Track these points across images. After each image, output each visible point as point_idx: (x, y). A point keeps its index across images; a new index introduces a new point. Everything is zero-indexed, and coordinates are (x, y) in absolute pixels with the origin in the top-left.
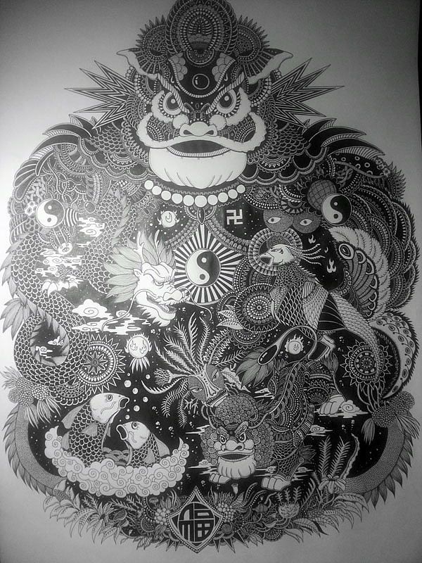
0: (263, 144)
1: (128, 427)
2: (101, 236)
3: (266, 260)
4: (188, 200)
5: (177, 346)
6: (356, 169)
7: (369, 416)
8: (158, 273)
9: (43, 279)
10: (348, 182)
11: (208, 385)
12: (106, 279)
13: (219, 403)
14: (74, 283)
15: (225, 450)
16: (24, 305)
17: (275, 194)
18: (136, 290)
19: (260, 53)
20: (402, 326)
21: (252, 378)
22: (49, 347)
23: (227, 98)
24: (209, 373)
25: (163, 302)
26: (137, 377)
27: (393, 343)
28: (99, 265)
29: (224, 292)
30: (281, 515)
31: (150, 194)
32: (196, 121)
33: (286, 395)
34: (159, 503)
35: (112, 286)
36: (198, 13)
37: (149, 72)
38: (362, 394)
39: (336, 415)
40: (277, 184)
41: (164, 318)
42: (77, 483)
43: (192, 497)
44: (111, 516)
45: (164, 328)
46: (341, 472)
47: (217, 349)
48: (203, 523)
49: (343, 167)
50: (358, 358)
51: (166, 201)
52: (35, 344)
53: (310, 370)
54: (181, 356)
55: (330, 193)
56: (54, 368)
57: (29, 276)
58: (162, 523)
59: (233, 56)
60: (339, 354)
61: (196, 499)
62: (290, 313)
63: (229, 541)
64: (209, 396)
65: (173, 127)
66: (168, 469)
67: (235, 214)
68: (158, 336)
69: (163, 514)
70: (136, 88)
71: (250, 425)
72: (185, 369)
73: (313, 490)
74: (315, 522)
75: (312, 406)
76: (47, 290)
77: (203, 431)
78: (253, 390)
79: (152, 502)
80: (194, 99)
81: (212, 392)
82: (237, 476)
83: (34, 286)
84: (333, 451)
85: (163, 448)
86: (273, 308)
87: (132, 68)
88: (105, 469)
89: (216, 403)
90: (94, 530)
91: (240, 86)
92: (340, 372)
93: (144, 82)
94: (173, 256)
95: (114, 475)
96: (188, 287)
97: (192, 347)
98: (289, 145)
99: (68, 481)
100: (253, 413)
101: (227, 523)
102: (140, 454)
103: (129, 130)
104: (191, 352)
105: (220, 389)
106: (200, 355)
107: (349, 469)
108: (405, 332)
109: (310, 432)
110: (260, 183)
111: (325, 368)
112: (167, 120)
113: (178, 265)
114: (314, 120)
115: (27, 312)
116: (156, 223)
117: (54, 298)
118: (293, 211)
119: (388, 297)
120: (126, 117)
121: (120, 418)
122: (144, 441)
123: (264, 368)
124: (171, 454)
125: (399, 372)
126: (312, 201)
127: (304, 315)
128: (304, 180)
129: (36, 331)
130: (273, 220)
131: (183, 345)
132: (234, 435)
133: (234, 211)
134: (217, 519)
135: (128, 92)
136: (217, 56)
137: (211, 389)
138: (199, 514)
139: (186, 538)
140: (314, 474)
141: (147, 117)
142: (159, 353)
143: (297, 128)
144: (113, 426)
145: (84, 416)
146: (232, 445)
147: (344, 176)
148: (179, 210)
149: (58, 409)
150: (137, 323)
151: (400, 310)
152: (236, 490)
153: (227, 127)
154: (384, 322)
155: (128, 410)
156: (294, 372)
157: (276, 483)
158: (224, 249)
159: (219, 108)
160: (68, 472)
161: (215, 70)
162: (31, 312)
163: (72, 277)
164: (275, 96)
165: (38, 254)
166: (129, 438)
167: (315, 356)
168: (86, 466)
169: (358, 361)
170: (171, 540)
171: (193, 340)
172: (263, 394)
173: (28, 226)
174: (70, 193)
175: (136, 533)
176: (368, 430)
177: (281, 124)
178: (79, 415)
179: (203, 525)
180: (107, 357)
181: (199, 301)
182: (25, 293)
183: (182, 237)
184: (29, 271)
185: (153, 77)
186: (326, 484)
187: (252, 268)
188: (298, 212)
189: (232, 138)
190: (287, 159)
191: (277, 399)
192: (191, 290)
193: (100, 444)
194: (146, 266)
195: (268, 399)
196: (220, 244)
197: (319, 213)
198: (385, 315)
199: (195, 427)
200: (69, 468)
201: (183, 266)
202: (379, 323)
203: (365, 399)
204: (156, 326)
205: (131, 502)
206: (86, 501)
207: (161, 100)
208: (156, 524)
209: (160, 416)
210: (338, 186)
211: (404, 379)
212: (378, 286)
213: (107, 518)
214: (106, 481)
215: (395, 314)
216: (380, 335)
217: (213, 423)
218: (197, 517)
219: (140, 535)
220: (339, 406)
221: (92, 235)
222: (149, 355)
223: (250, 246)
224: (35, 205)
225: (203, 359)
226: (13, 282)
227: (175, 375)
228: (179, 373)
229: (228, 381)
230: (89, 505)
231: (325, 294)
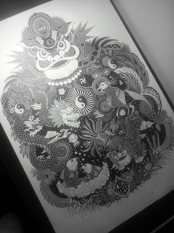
0: (80, 53)
1: (83, 167)
2: (42, 108)
3: (100, 90)
4: (65, 82)
5: (86, 132)
6: (113, 49)
7: (156, 123)
8: (67, 111)
9: (29, 132)
10: (112, 54)
11: (102, 139)
12: (51, 122)
14: (40, 128)
15: (118, 157)
16: (26, 145)
17: (92, 67)
18: (63, 120)
19: (64, 26)
20: (151, 90)
21: (115, 130)
22: (43, 155)
23: (61, 44)
24: (101, 135)
25: (74, 120)
26: (78, 149)
27: (151, 97)
28: (46, 118)
29: (92, 107)
30: (147, 169)
31: (51, 86)
32: (55, 56)
33: (128, 129)
34: (107, 188)
35: (54, 123)
36: (38, 21)
37: (31, 47)
38: (150, 117)
39: (146, 128)
40: (91, 64)
41: (77, 125)
42: (76, 196)
43: (116, 180)
44: (93, 202)
45: (78, 128)
46: (157, 145)
47: (99, 126)
48: (124, 186)
49: (108, 50)
50: (143, 107)
51: (58, 86)
52: (37, 156)
53: (131, 118)
54: (89, 134)
55: (109, 60)
56: (48, 161)
57: (23, 134)
58: (111, 194)
59: (56, 30)
60: (137, 109)
61: (118, 179)
62: (116, 103)
63: (135, 188)
64: (105, 143)
65: (48, 61)
66: (104, 174)
67: (83, 80)
68: (78, 132)
69: (110, 191)
70: (29, 54)
71: (122, 145)
72: (93, 138)
73: (152, 156)
74: (158, 166)
75: (138, 129)
76: (32, 135)
77: (108, 155)
78: (117, 133)
79: (104, 189)
80: (50, 49)
81: (105, 141)
82: (127, 164)
83: (27, 136)
84: (151, 140)
85: (98, 168)
86: (110, 104)
87: (24, 48)
88: (83, 186)
89: (108, 144)
90: (90, 210)
91: (63, 38)
92: (140, 114)
93: (30, 50)
94: (69, 103)
95: (87, 186)
96: (79, 111)
97: (91, 130)
98: (88, 51)
99: (72, 198)
100: (121, 141)
101: (132, 182)
102: (92, 174)
103: (33, 68)
104: (91, 131)
105: (107, 139)
106: (95, 131)
107: (159, 143)
108: (153, 92)
109: (141, 138)
110: (85, 66)
111: (135, 115)
112: (45, 60)
113: (72, 105)
114: (92, 39)
115: (28, 146)
116: (58, 95)
117: (36, 137)
118: (100, 71)
119: (142, 84)
120: (30, 65)
121: (79, 166)
122: (91, 169)
123: (117, 125)
124: (102, 168)
125: (157, 105)
126: (104, 64)
127: (120, 102)
128: (99, 59)
129: (35, 152)
130: (95, 76)
131: (88, 130)
132: (119, 151)
133: (82, 79)
134: (128, 182)
135: (27, 56)
136: (51, 32)
137: (104, 140)
138: (121, 184)
139: (122, 195)
140: (150, 150)
141: (38, 61)
142: (81, 137)
143: (88, 44)
144: (78, 170)
145: (67, 172)
146: (120, 155)
147: (110, 53)
148: (64, 87)
149: (57, 174)
150: (69, 131)
151: (148, 86)
152: (129, 169)
153: (66, 53)
154: (145, 92)
155: (81, 162)
156: (127, 121)
157: (140, 160)
158: (85, 93)
159: (61, 48)
161: (52, 37)
162: (30, 146)
163: (38, 127)
164: (76, 37)
165: (22, 124)
166: (86, 171)
167: (130, 113)
168: (76, 189)
169: (144, 108)
170: (117, 198)
171: (90, 127)
172: (121, 133)
173: (14, 117)
174: (24, 98)
175: (105, 203)
176: (158, 127)
177: (82, 45)
178: (65, 172)
179: (125, 187)
180: (64, 148)
181: (86, 113)
182: (24, 140)
183: (69, 95)
184: (22, 132)
185: (33, 47)
186: (155, 152)
187: (97, 95)
188: (102, 70)
189: (69, 56)
190: (90, 55)
191: (126, 132)
192: (81, 111)
193: (77, 178)
194: (62, 111)
195: (123, 134)
196: (83, 92)
197: (109, 67)
198: (144, 89)
199: (105, 156)
200: (70, 193)
201: (75, 105)
202: (144, 93)
203: (152, 118)
204: (76, 129)
205: (97, 193)
206: (82, 201)
207: (39, 54)
208: (110, 196)
209: (93, 158)
210: (110, 57)
211: (160, 106)
212: (138, 82)
213: (92, 203)
214: (85, 190)
215: (147, 88)
216: (146, 96)
217: (110, 151)
218: (121, 185)
219: (106, 203)
220: (145, 125)
221: (38, 109)
222: (78, 140)
223: (93, 88)
224: (13, 108)
226: (18, 139)
227: (90, 142)
228: (91, 140)
229: (108, 135)
230: (84, 202)
231: (123, 92)
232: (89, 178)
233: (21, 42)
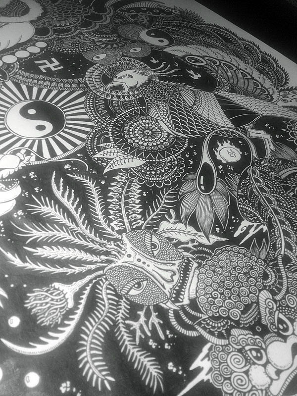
0: (44, 14)
3: (118, 88)
5: (50, 233)
6: (149, 15)
10: (150, 22)
11: (151, 267)
13: (194, 286)
15: (278, 372)
17: (84, 40)
24: (140, 245)
29: (85, 132)
33: (277, 213)
40: (81, 34)
45: (7, 217)
47: (126, 204)
49: (137, 15)
54: (66, 244)
55: (141, 30)
60: (283, 141)
62: (190, 124)
64: (168, 286)
67: (48, 63)
71: (273, 293)
72: (91, 263)
77: (206, 365)
78: (227, 234)
81: (167, 275)
86: (165, 126)
89: (190, 291)
96: (23, 145)
97: (80, 222)
98: (72, 11)
100: (259, 268)
104: (83, 229)
105: (177, 262)
106: (105, 225)
110: (61, 37)
111: (285, 161)
118: (115, 46)
119: (268, 80)
123: (215, 197)
126: (128, 36)
127: (208, 120)
128: (107, 27)
130: (98, 57)
131: (62, 226)
132: (265, 331)
133: (45, 61)
137: (162, 272)
142: (17, 262)
147: (143, 19)
151: (290, 85)
154: (288, 99)
158: (55, 92)
167: (261, 153)
171: (76, 209)
172: (247, 232)
187: (105, 100)
188: (120, 45)
189: (4, 16)
190: (78, 19)
191: (270, 226)
192: (31, 147)
195: (260, 235)
196: (45, 91)
197: (143, 42)
198: (282, 93)
199: (186, 369)
202: (285, 101)
210: (143, 25)
212: (251, 76)
215: (288, 90)
217: (212, 333)
223: (88, 82)
225: (113, 229)
227: (77, 285)
228: (81, 276)
229: (180, 243)
231: (211, 95)
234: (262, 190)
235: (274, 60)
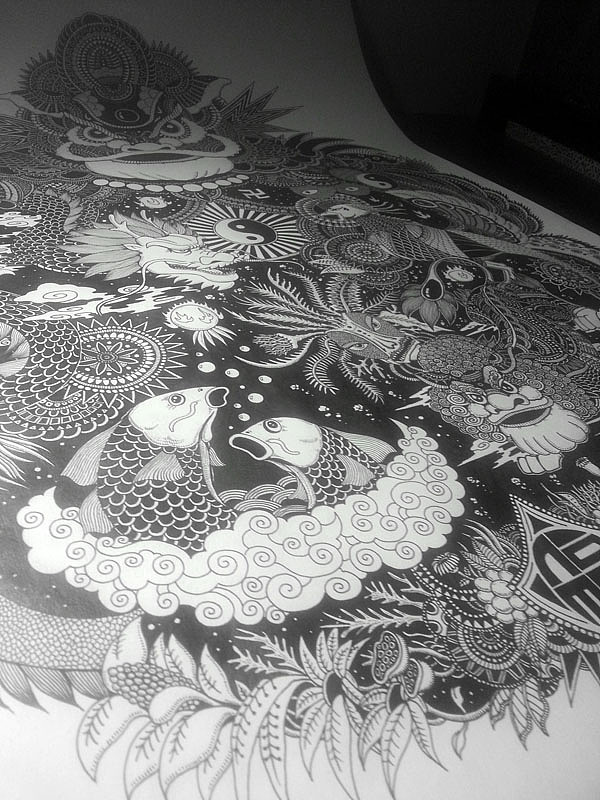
0: (242, 152)
1: (257, 432)
2: (39, 225)
3: (333, 217)
4: (174, 189)
5: (271, 306)
6: (368, 161)
8: (173, 243)
11: (372, 337)
12: (74, 260)
13: (415, 354)
14: (6, 270)
15: (498, 410)
17: (291, 177)
18: (142, 263)
19: (191, 82)
20: (562, 242)
21: (437, 315)
24: (359, 322)
25: (205, 266)
26: (222, 353)
27: (574, 256)
28: (51, 249)
29: (298, 245)
32: (140, 143)
33: (511, 319)
34: (463, 564)
35: (90, 265)
37: (49, 111)
40: (287, 171)
41: (221, 281)
42: (186, 612)
43: (526, 522)
44: (362, 673)
45: (228, 291)
47: (345, 296)
50: (554, 272)
51: (139, 191)
54: (288, 314)
58: (519, 616)
59: (158, 88)
60: (526, 273)
62: (416, 251)
64: (389, 351)
66: (418, 480)
67: (252, 192)
68: (225, 301)
69: (500, 588)
71: (500, 369)
72: (312, 326)
75: (563, 324)
77: (426, 398)
78: (453, 327)
79: (443, 570)
81: (388, 344)
82: (567, 445)
86: (386, 250)
87: (23, 109)
89: (411, 356)
90: (333, 756)
91: (181, 116)
92: (550, 287)
94: (186, 228)
95: (290, 543)
96: (236, 247)
97: (299, 302)
99: (147, 619)
100: (486, 353)
102: (326, 473)
103: (43, 153)
104: (303, 307)
105: (398, 338)
106: (324, 306)
108: (573, 245)
110: (264, 172)
111: (526, 288)
112: (97, 145)
116: (133, 205)
118: (328, 184)
119: (515, 227)
122: (318, 446)
123: (442, 303)
124: (399, 451)
126: (342, 177)
127: (437, 250)
130: (308, 192)
131: (281, 303)
132: (488, 387)
133: (249, 190)
136: (137, 90)
137: (382, 341)
138: (580, 555)
141: (66, 145)
142: (241, 318)
143: (273, 141)
144: (218, 443)
146: (502, 402)
148: (164, 196)
149: (40, 452)
150: (170, 293)
151: (543, 232)
152: (593, 469)
153: (185, 144)
154: (539, 244)
155: (239, 406)
156: (491, 296)
158: (263, 214)
159: (167, 134)
160: (135, 592)
161: (140, 105)
164: (229, 121)
166: (277, 451)
168: (191, 553)
169: (557, 274)
171: (294, 294)
172: (475, 329)
175: (479, 694)
180: (132, 344)
181: (267, 257)
183: (188, 214)
185: (57, 115)
187: (319, 225)
188: (333, 184)
189: (198, 150)
190: (282, 159)
191: (502, 327)
192: (244, 249)
193: (204, 490)
194: (145, 240)
196: (252, 212)
198: (532, 239)
199: (406, 397)
200: (133, 578)
201: (211, 234)
202: (535, 245)
204: (211, 290)
205: (389, 599)
206: (245, 660)
207: (80, 132)
208: (509, 628)
209: (319, 397)
212: (494, 221)
213: (349, 684)
214: (278, 569)
215: (541, 236)
217: (432, 381)
218: (582, 564)
219: (491, 691)
220: (596, 318)
221: (21, 225)
222: (224, 324)
223: (299, 210)
225: (332, 309)
227: (300, 337)
228: (303, 332)
229: (401, 327)
230: (260, 666)
231: (442, 233)
232: (306, 490)
233: (14, 93)
234: (496, 303)
235: (526, 209)
